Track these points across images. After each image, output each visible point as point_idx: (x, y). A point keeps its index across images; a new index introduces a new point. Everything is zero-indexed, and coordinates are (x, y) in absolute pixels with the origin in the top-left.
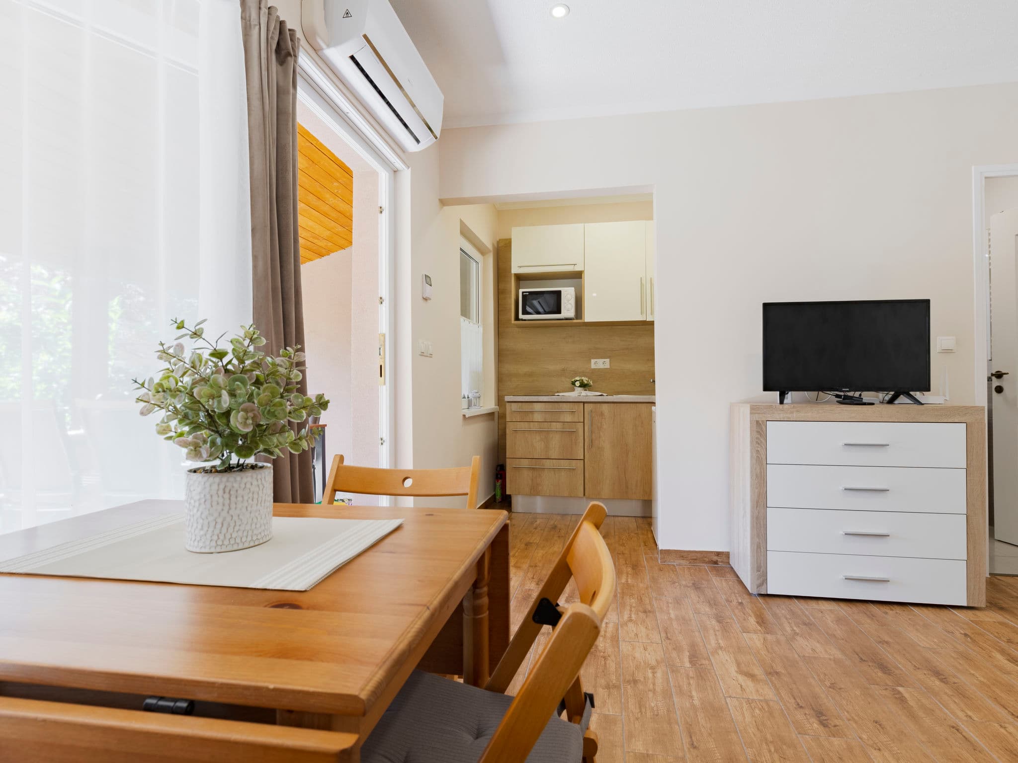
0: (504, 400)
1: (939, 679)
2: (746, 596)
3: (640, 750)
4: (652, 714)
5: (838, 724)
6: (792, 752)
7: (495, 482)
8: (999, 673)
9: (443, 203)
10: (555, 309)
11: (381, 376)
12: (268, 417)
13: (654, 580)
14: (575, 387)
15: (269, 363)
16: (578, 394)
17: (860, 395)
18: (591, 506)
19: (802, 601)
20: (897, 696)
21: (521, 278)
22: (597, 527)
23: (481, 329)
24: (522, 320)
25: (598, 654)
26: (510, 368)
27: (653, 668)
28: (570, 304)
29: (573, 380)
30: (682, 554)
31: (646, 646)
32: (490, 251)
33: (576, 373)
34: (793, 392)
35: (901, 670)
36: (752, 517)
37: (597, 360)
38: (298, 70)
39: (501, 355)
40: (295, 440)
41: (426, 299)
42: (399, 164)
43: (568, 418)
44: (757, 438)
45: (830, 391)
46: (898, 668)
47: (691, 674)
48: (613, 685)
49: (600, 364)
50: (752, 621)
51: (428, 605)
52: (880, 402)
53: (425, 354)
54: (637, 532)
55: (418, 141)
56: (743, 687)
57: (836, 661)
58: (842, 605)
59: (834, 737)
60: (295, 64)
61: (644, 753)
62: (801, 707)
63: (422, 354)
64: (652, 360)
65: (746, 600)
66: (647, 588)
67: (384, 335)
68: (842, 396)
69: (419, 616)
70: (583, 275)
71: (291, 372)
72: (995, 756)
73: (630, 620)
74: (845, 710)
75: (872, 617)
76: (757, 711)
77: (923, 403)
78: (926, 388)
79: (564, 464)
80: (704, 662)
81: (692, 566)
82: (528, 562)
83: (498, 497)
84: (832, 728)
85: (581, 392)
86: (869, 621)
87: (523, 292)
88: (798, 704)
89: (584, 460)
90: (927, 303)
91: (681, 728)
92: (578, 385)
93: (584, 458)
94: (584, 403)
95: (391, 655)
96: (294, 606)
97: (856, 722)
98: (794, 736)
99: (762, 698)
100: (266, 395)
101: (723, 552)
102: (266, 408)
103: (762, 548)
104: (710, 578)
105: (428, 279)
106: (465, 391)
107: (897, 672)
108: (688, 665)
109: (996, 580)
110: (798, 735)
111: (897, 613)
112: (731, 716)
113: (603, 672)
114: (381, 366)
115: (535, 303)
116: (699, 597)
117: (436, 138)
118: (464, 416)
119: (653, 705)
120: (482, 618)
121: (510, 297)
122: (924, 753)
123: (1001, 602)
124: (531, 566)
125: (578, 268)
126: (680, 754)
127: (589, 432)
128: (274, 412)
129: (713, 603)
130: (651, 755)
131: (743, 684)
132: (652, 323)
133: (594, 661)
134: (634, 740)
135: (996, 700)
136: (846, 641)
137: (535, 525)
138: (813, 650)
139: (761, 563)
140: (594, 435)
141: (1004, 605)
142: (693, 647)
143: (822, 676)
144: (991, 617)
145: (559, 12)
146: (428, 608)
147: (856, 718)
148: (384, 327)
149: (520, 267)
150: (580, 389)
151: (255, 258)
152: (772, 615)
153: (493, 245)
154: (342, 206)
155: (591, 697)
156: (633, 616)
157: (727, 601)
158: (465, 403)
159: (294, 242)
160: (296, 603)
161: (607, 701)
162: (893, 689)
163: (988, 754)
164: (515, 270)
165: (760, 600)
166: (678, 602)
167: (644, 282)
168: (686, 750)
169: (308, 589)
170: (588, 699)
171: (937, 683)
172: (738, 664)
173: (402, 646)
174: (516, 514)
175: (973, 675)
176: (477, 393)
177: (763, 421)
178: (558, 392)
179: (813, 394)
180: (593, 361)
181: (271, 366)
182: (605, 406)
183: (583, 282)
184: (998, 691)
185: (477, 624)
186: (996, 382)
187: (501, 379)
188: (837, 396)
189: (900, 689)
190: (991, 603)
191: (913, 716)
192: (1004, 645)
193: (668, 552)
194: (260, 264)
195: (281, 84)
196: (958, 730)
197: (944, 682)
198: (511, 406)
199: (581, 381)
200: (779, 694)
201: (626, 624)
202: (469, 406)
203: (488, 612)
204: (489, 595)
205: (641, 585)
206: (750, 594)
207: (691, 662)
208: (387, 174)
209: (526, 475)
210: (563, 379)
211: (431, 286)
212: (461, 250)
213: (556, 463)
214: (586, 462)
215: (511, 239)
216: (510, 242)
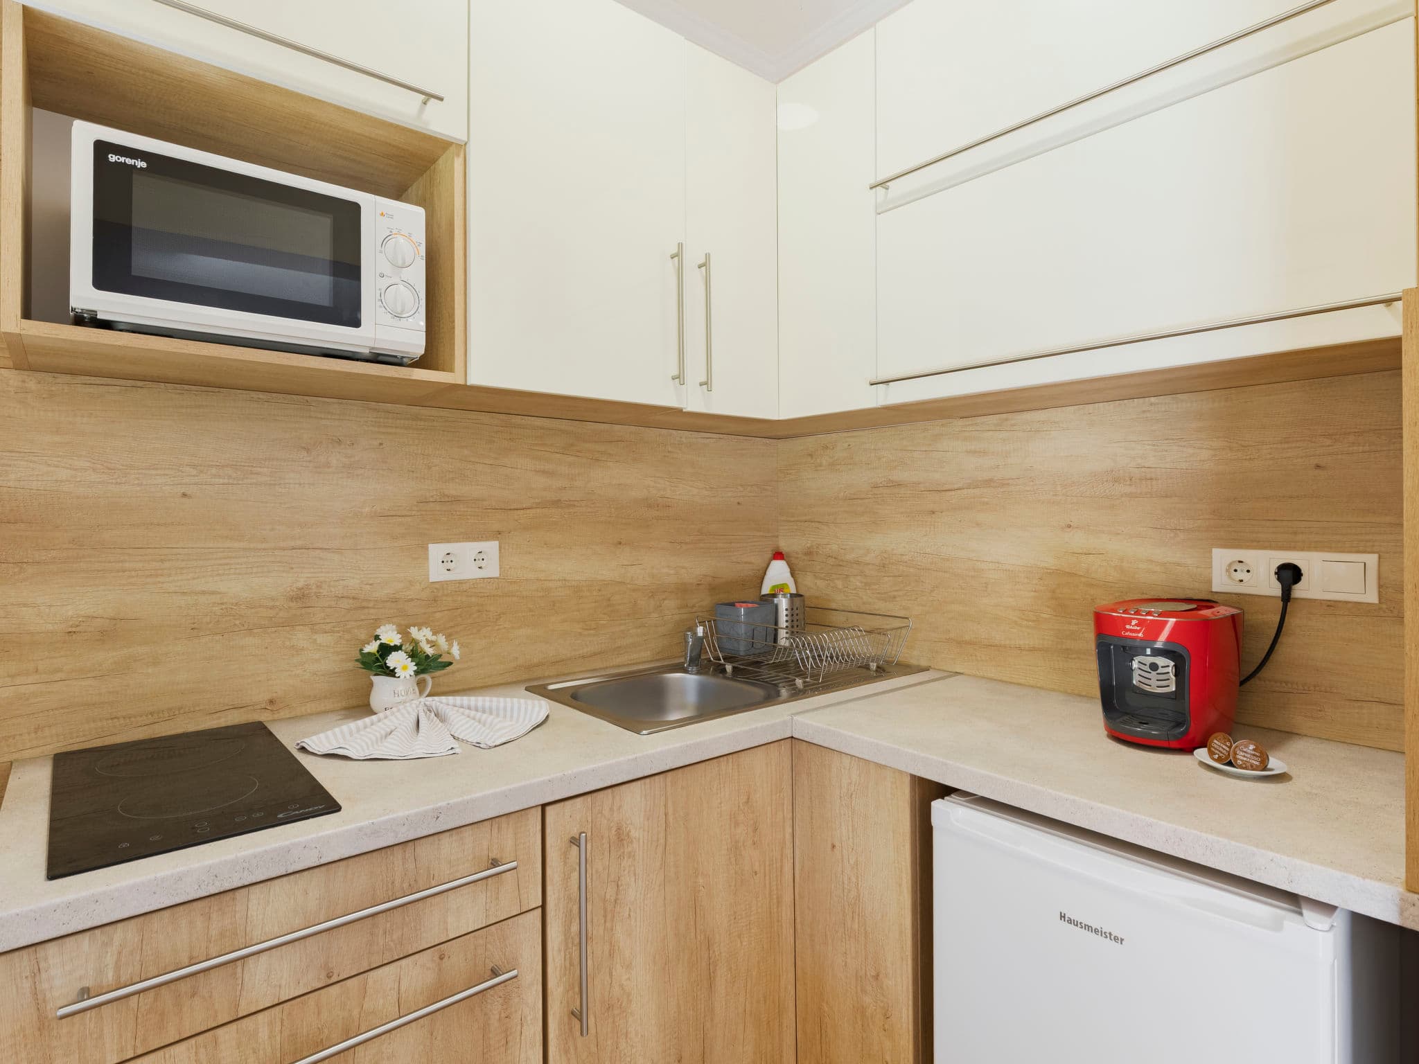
10: (320, 298)
28: (404, 283)
37: (456, 548)
43: (466, 912)
49: (463, 561)
70: (458, 164)
87: (103, 147)
180: (435, 551)
199: (412, 648)
210: (301, 637)
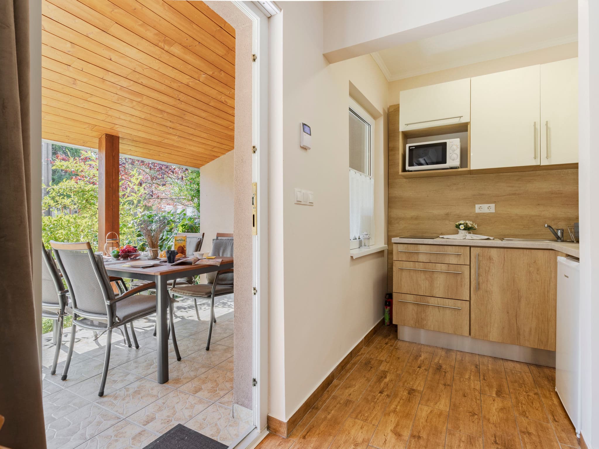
0: (392, 240)
7: (384, 308)
9: (328, 58)
10: (440, 160)
11: (254, 226)
14: (459, 230)
16: (462, 237)
21: (408, 136)
23: (373, 180)
24: (409, 171)
26: (397, 212)
28: (455, 154)
29: (457, 224)
32: (382, 115)
33: (460, 217)
37: (482, 205)
39: (390, 202)
41: (305, 148)
43: (453, 260)
49: (485, 208)
53: (302, 203)
63: (299, 203)
67: (255, 185)
70: (469, 126)
79: (450, 303)
83: (387, 323)
85: (466, 236)
87: (410, 147)
89: (470, 301)
92: (463, 228)
93: (470, 299)
94: (469, 247)
105: (305, 128)
114: (254, 216)
118: (352, 257)
121: (398, 153)
125: (463, 120)
127: (476, 275)
137: (419, 362)
140: (481, 278)
148: (256, 176)
149: (407, 125)
150: (464, 231)
153: (384, 110)
158: (356, 244)
164: (403, 127)
167: (538, 127)
174: (401, 343)
176: (367, 235)
178: (442, 234)
180: (477, 206)
182: (494, 252)
183: (469, 133)
187: (390, 222)
198: (397, 247)
199: (465, 225)
202: (360, 246)
209: (411, 310)
210: (447, 222)
211: (310, 135)
212: (350, 109)
213: (441, 302)
214: (472, 304)
215: (399, 104)
216: (399, 107)
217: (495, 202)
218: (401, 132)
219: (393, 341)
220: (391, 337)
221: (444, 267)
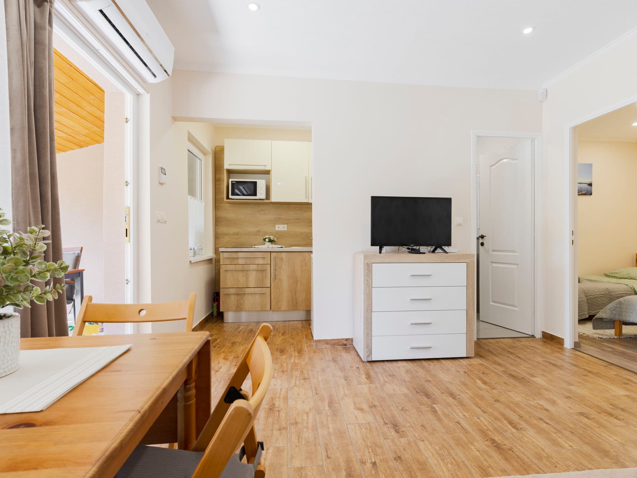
0: (219, 250)
1: (452, 397)
2: (361, 363)
3: (297, 465)
4: (305, 442)
5: (404, 430)
6: (380, 451)
7: (213, 304)
8: (478, 390)
9: (175, 119)
11: (127, 236)
12: (11, 281)
13: (311, 359)
14: (266, 242)
15: (18, 237)
16: (268, 246)
17: (419, 248)
18: (262, 327)
19: (389, 363)
20: (433, 410)
21: (230, 172)
22: (266, 339)
23: (203, 204)
24: (231, 199)
25: (275, 409)
26: (223, 229)
27: (307, 413)
28: (263, 190)
29: (264, 238)
30: (327, 342)
31: (304, 400)
32: (210, 153)
33: (266, 233)
34: (387, 247)
35: (435, 395)
36: (364, 318)
37: (280, 226)
38: (53, 11)
39: (217, 221)
40: (41, 294)
41: (161, 184)
42: (140, 90)
43: (261, 262)
44: (367, 273)
45: (405, 246)
46: (434, 394)
47: (329, 414)
48: (283, 428)
49: (281, 228)
50: (364, 377)
51: (140, 410)
52: (429, 252)
53: (161, 221)
54: (302, 330)
55: (155, 76)
56: (357, 417)
57: (405, 395)
58: (409, 363)
59: (402, 438)
60: (51, 8)
61: (300, 467)
62: (386, 424)
63: (159, 221)
64: (311, 226)
65: (361, 365)
66: (306, 364)
67: (129, 208)
68: (410, 248)
69: (131, 420)
71: (36, 245)
72: (474, 434)
73: (295, 385)
74: (408, 421)
75: (423, 368)
76: (364, 430)
77: (447, 252)
78: (449, 244)
79: (258, 290)
80: (336, 405)
81: (332, 348)
82: (233, 355)
83: (215, 313)
84: (401, 433)
85: (270, 245)
86: (422, 370)
87: (232, 181)
88: (385, 422)
90: (450, 200)
91: (321, 447)
92: (267, 241)
93: (271, 286)
94: (271, 252)
95: (104, 454)
96: (29, 425)
97: (413, 428)
98: (382, 441)
99: (366, 422)
100: (9, 266)
101: (349, 339)
102: (10, 275)
103: (369, 335)
104: (342, 354)
105: (163, 171)
106: (191, 245)
107: (433, 396)
108: (327, 408)
109: (479, 342)
110: (384, 440)
111: (435, 364)
112: (350, 436)
113: (277, 420)
114: (127, 229)
115: (241, 187)
116: (335, 367)
117: (169, 75)
118: (190, 262)
119: (306, 436)
120: (190, 404)
121: (224, 184)
122: (444, 439)
123: (480, 353)
124: (235, 358)
125: (267, 168)
126: (321, 463)
127: (274, 270)
128: (17, 278)
129: (343, 369)
130: (304, 468)
131: (357, 416)
132: (311, 204)
133: (272, 414)
134: (294, 459)
135: (476, 405)
136: (410, 383)
137: (239, 331)
138: (394, 390)
139: (369, 344)
140: (277, 271)
141: (482, 355)
142: (331, 396)
143: (397, 404)
144: (477, 361)
145: (253, 7)
146: (139, 412)
147: (413, 425)
148: (129, 201)
149: (230, 165)
150: (269, 243)
151: (14, 151)
152: (374, 372)
153: (212, 149)
154: (98, 113)
155: (261, 444)
156: (297, 382)
157: (351, 367)
158: (191, 253)
159: (50, 140)
160: (32, 422)
161: (279, 438)
162: (431, 406)
163: (472, 433)
164: (227, 166)
165: (368, 364)
166: (323, 370)
167: (307, 179)
168: (324, 460)
169: (44, 409)
170: (260, 445)
171: (451, 399)
172: (355, 404)
173: (115, 445)
174: (226, 324)
175: (467, 393)
176: (200, 246)
177: (370, 263)
178: (255, 245)
179: (397, 248)
180: (277, 226)
181: (19, 240)
182: (284, 254)
183: (270, 176)
184: (477, 400)
185: (187, 408)
186: (481, 241)
187: (217, 236)
188: (408, 249)
189: (435, 406)
190: (477, 354)
191: (439, 420)
192: (481, 375)
193: (319, 341)
194: (19, 156)
195: (38, 21)
196: (459, 424)
197: (454, 399)
198: (223, 254)
199: (269, 238)
200: (375, 418)
201: (293, 388)
202: (195, 254)
203: (195, 399)
204: (196, 387)
205: (303, 363)
206: (363, 362)
207: (329, 406)
208: (132, 96)
209: (233, 299)
210: (258, 237)
211: (165, 175)
212: (188, 150)
213: (253, 290)
214: (272, 289)
215: (224, 146)
216: (224, 148)
217: (287, 224)
218: (225, 170)
219: (220, 324)
220: (218, 322)
221: (255, 267)
